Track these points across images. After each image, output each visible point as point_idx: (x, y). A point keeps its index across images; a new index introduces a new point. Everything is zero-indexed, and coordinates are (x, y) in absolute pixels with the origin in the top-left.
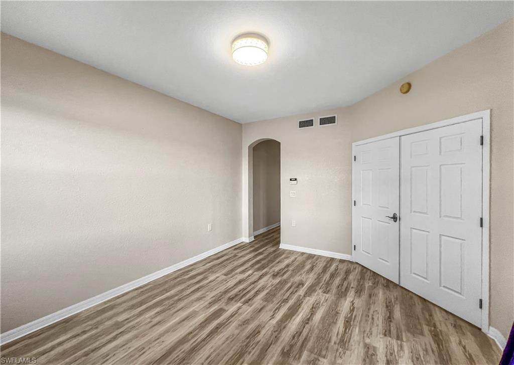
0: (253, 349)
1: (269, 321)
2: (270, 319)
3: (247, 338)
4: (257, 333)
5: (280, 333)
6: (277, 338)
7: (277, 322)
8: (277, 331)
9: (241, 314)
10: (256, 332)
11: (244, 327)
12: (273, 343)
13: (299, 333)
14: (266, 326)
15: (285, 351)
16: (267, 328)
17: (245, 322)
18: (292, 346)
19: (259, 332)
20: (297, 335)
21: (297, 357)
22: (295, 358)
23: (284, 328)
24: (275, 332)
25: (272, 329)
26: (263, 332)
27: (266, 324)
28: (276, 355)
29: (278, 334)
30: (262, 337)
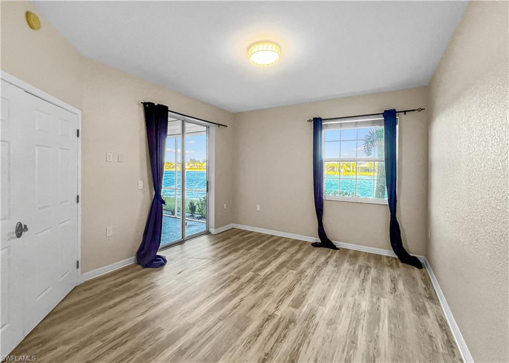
2: (244, 297)
3: (263, 286)
4: (256, 288)
7: (239, 295)
9: (274, 302)
11: (268, 292)
14: (249, 292)
16: (248, 291)
17: (268, 296)
23: (234, 291)
24: (242, 289)
25: (244, 290)
26: (252, 289)
27: (249, 294)
30: (253, 286)
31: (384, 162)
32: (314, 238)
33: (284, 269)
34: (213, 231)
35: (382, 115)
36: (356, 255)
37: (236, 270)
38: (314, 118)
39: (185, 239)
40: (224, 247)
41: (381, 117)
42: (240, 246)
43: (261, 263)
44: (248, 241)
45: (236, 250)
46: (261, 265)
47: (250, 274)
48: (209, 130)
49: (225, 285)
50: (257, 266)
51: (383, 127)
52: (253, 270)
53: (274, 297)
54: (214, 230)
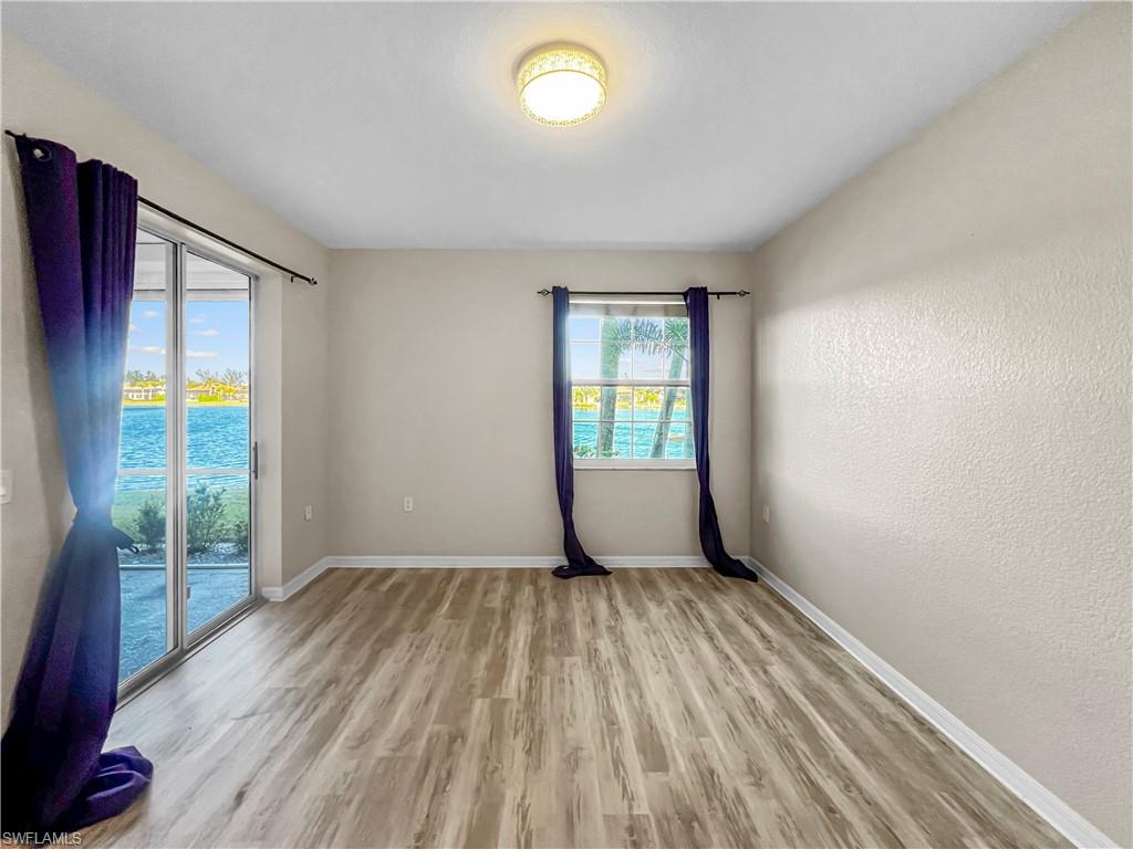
0: (517, 720)
1: (525, 791)
2: (523, 798)
3: (541, 732)
4: (530, 748)
5: (484, 770)
6: (485, 758)
7: (503, 797)
8: (493, 772)
10: (534, 748)
11: (568, 749)
12: (488, 745)
13: (440, 789)
15: (460, 740)
16: (519, 771)
18: (449, 753)
19: (528, 752)
20: (443, 784)
21: (435, 739)
22: (438, 735)
23: (478, 790)
24: (496, 768)
25: (504, 771)
26: (520, 756)
27: (526, 780)
28: (473, 726)
29: (486, 766)
30: (516, 746)
31: (689, 389)
32: (550, 558)
33: (551, 662)
34: (277, 593)
35: (682, 297)
36: (647, 579)
37: (435, 707)
38: (554, 288)
39: (186, 647)
40: (345, 638)
41: (680, 300)
42: (389, 623)
43: (484, 659)
44: (401, 600)
45: (387, 640)
46: (488, 667)
47: (480, 706)
48: (257, 287)
49: (439, 779)
50: (480, 672)
51: (687, 320)
52: (478, 690)
53: (591, 759)
54: (280, 589)
